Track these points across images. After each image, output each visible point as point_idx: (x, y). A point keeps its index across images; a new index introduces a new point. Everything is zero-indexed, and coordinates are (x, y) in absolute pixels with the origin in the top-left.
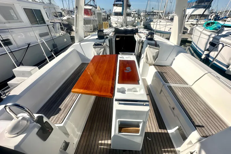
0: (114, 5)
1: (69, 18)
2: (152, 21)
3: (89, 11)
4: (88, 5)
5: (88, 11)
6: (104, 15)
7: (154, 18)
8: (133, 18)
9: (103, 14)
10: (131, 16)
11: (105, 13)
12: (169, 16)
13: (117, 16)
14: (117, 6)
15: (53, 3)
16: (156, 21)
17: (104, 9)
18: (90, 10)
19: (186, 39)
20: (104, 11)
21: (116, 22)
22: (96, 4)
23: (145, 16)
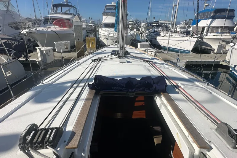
0: (104, 14)
1: (31, 31)
2: (158, 35)
3: (66, 21)
4: (67, 13)
5: (64, 22)
6: (92, 25)
7: (160, 31)
8: (131, 30)
9: (90, 24)
10: (129, 29)
11: (93, 23)
12: (177, 27)
13: (108, 29)
14: (107, 15)
15: (13, 10)
16: (164, 34)
17: (91, 18)
18: (69, 20)
19: (217, 62)
20: (92, 21)
21: (107, 37)
22: (78, 12)
23: (147, 28)
